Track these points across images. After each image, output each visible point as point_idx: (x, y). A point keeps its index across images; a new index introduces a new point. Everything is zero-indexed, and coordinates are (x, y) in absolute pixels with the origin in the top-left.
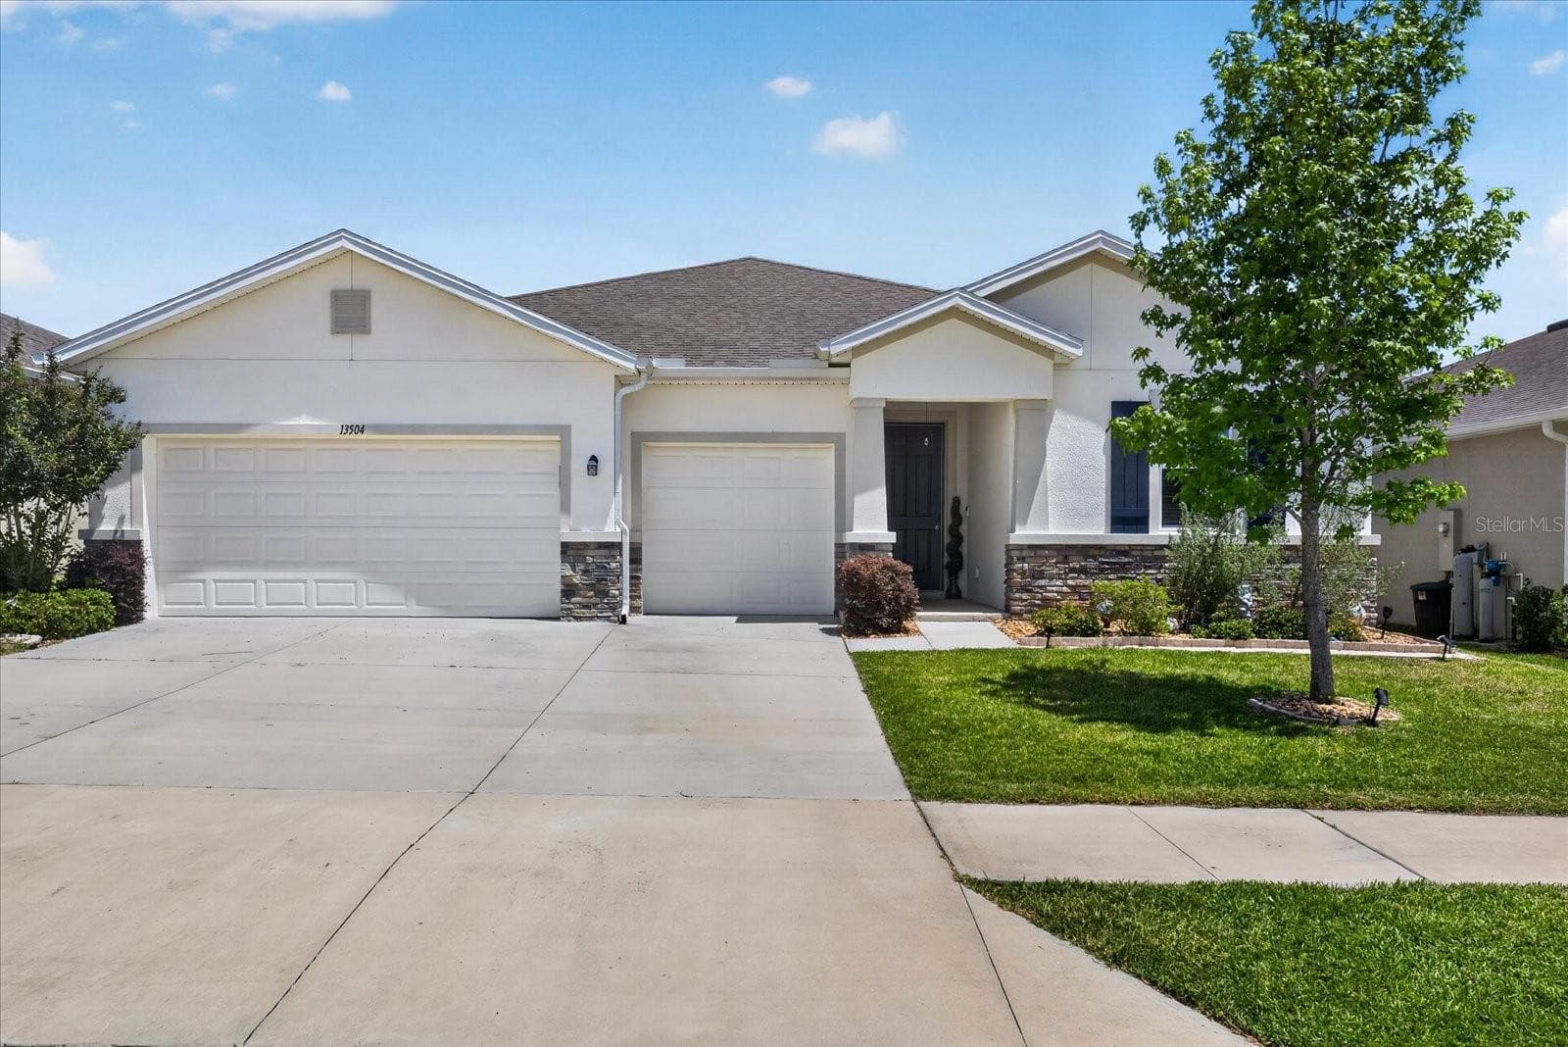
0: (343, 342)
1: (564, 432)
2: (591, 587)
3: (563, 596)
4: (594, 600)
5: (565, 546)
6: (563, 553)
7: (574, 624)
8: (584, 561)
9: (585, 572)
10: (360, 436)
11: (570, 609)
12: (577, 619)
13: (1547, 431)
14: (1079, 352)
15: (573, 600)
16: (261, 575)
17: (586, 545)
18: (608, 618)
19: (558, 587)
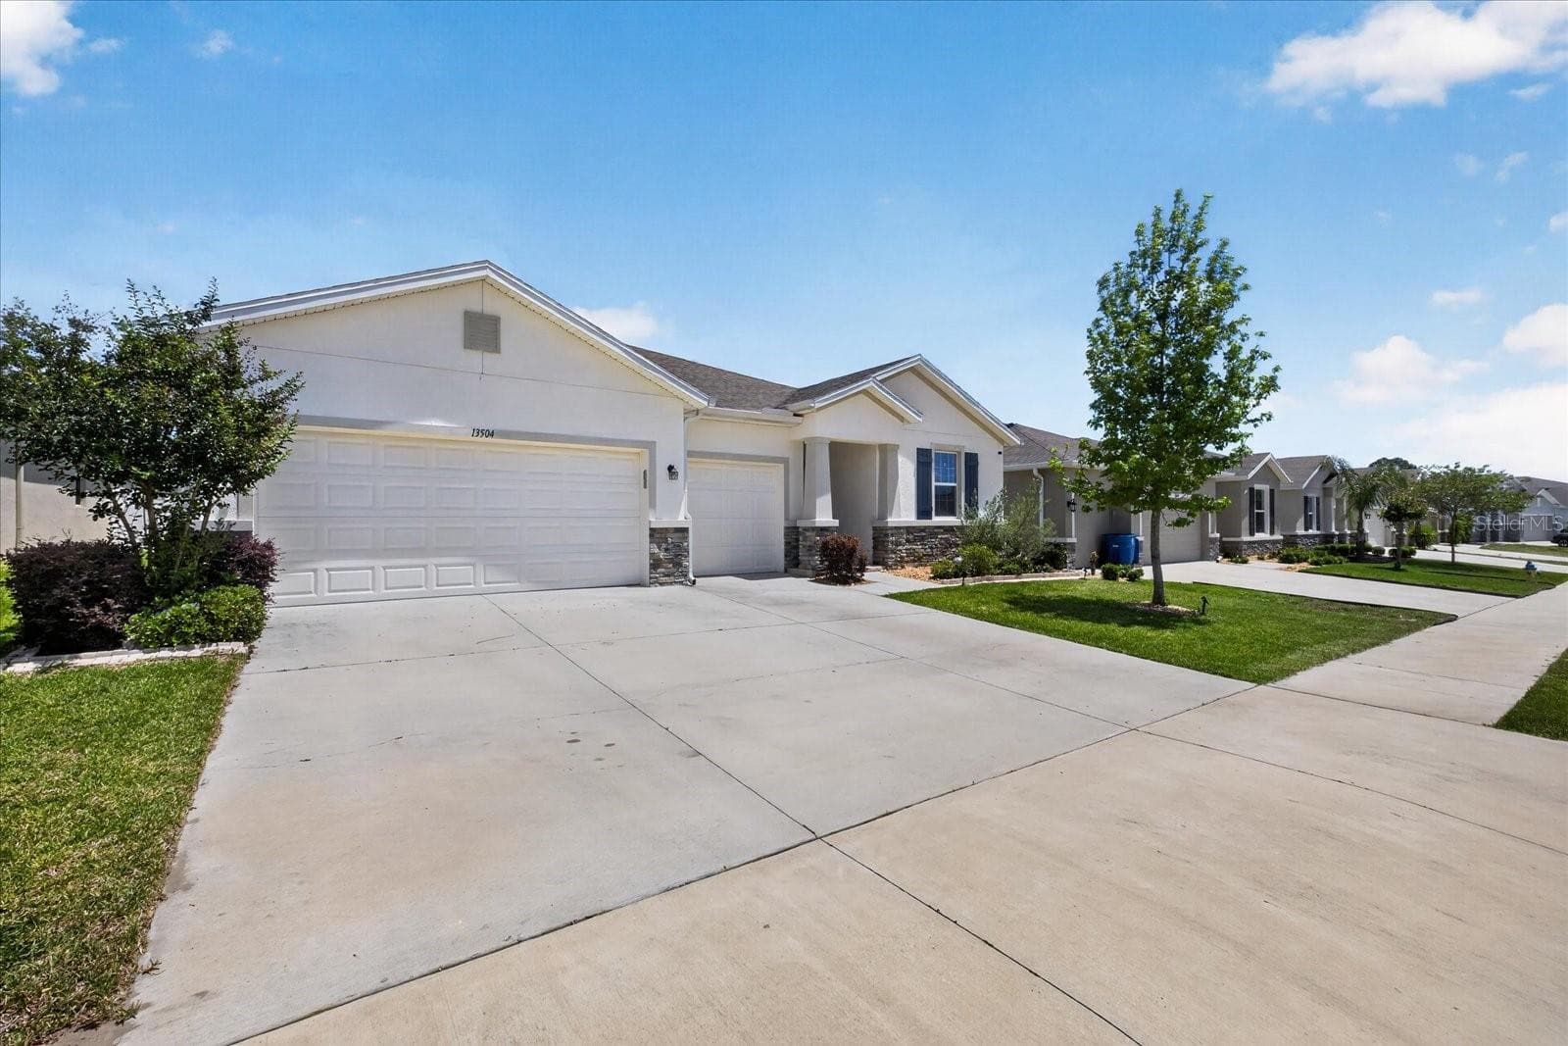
0: (475, 358)
1: (650, 446)
2: (671, 561)
3: (650, 569)
4: (671, 571)
5: (652, 530)
6: (651, 536)
7: (660, 588)
8: (666, 542)
9: (666, 550)
10: (489, 439)
11: (656, 578)
12: (661, 584)
13: (1035, 472)
14: (921, 420)
15: (659, 570)
16: (378, 563)
17: (666, 530)
18: (681, 583)
19: (647, 562)
